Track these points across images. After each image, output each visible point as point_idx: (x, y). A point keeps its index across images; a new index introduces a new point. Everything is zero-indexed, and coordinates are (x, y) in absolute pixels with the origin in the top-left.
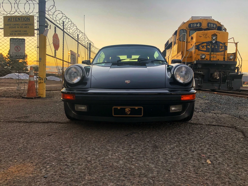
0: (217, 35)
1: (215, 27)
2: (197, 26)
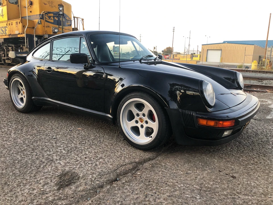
0: (63, 6)
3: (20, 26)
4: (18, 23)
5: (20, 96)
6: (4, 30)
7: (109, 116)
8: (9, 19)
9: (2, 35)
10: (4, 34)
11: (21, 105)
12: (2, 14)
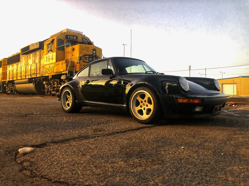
0: (96, 50)
1: (87, 42)
2: (74, 38)
3: (65, 65)
4: (64, 63)
5: (68, 102)
6: (52, 69)
7: (125, 105)
8: (57, 61)
9: (51, 73)
10: (52, 72)
11: (68, 108)
12: (52, 58)
